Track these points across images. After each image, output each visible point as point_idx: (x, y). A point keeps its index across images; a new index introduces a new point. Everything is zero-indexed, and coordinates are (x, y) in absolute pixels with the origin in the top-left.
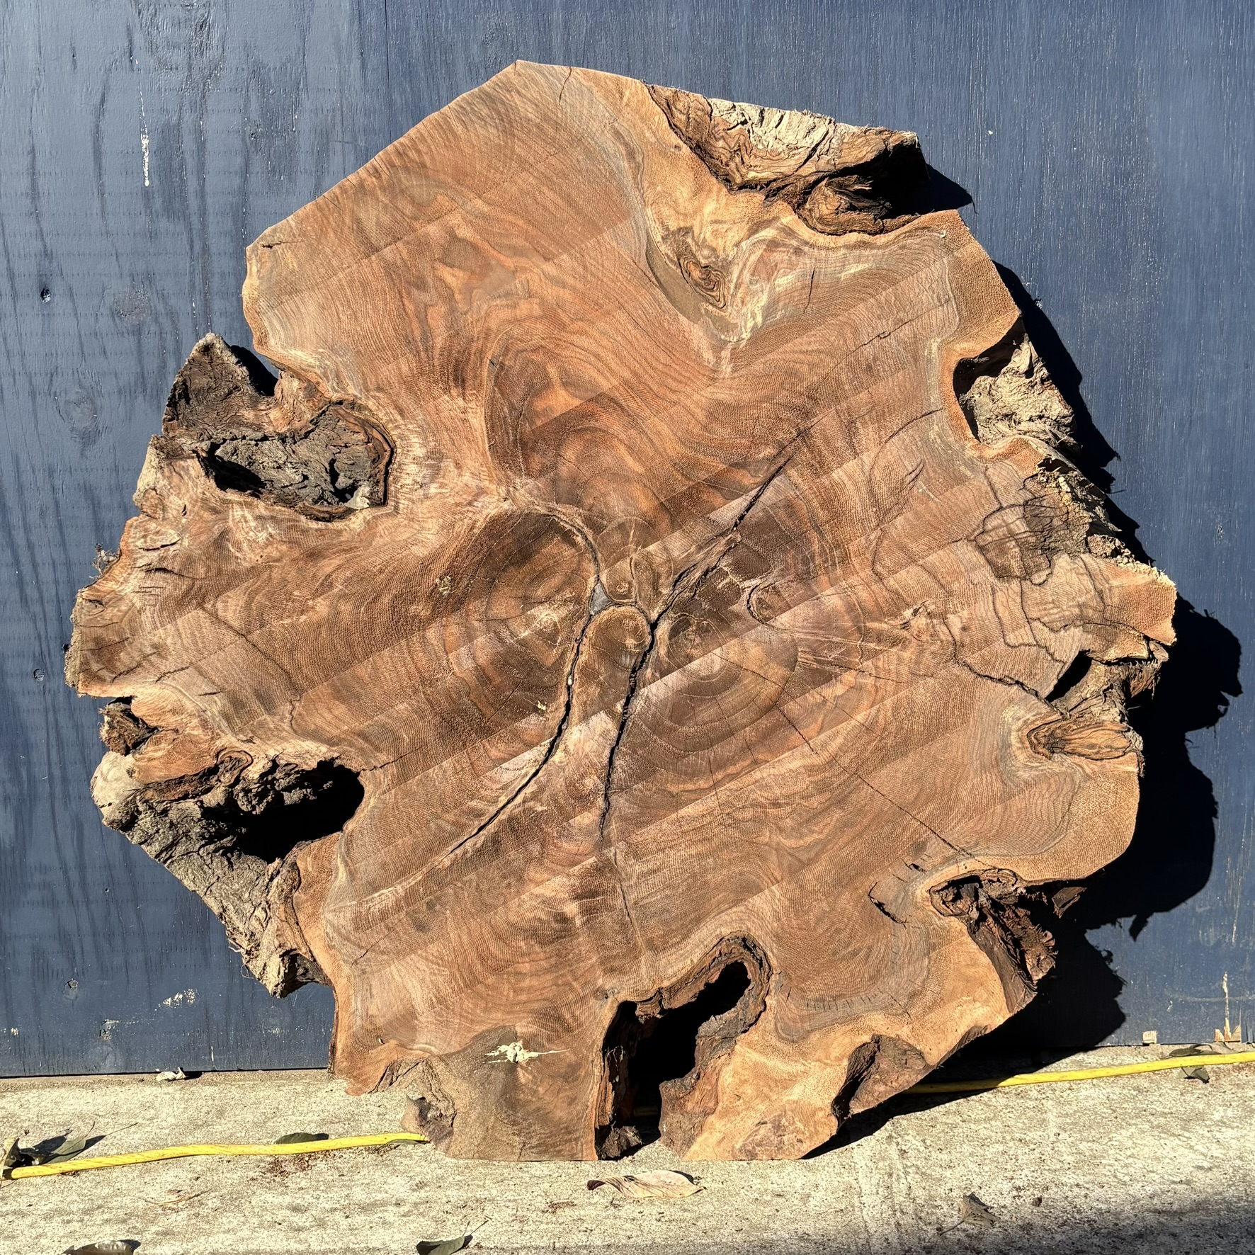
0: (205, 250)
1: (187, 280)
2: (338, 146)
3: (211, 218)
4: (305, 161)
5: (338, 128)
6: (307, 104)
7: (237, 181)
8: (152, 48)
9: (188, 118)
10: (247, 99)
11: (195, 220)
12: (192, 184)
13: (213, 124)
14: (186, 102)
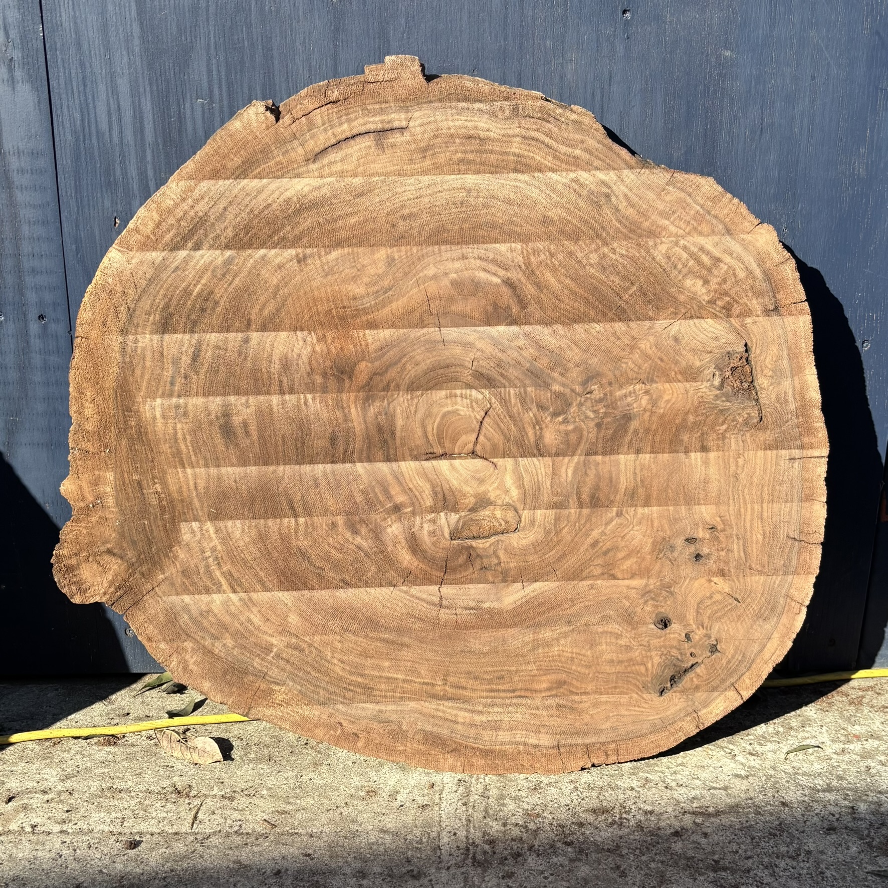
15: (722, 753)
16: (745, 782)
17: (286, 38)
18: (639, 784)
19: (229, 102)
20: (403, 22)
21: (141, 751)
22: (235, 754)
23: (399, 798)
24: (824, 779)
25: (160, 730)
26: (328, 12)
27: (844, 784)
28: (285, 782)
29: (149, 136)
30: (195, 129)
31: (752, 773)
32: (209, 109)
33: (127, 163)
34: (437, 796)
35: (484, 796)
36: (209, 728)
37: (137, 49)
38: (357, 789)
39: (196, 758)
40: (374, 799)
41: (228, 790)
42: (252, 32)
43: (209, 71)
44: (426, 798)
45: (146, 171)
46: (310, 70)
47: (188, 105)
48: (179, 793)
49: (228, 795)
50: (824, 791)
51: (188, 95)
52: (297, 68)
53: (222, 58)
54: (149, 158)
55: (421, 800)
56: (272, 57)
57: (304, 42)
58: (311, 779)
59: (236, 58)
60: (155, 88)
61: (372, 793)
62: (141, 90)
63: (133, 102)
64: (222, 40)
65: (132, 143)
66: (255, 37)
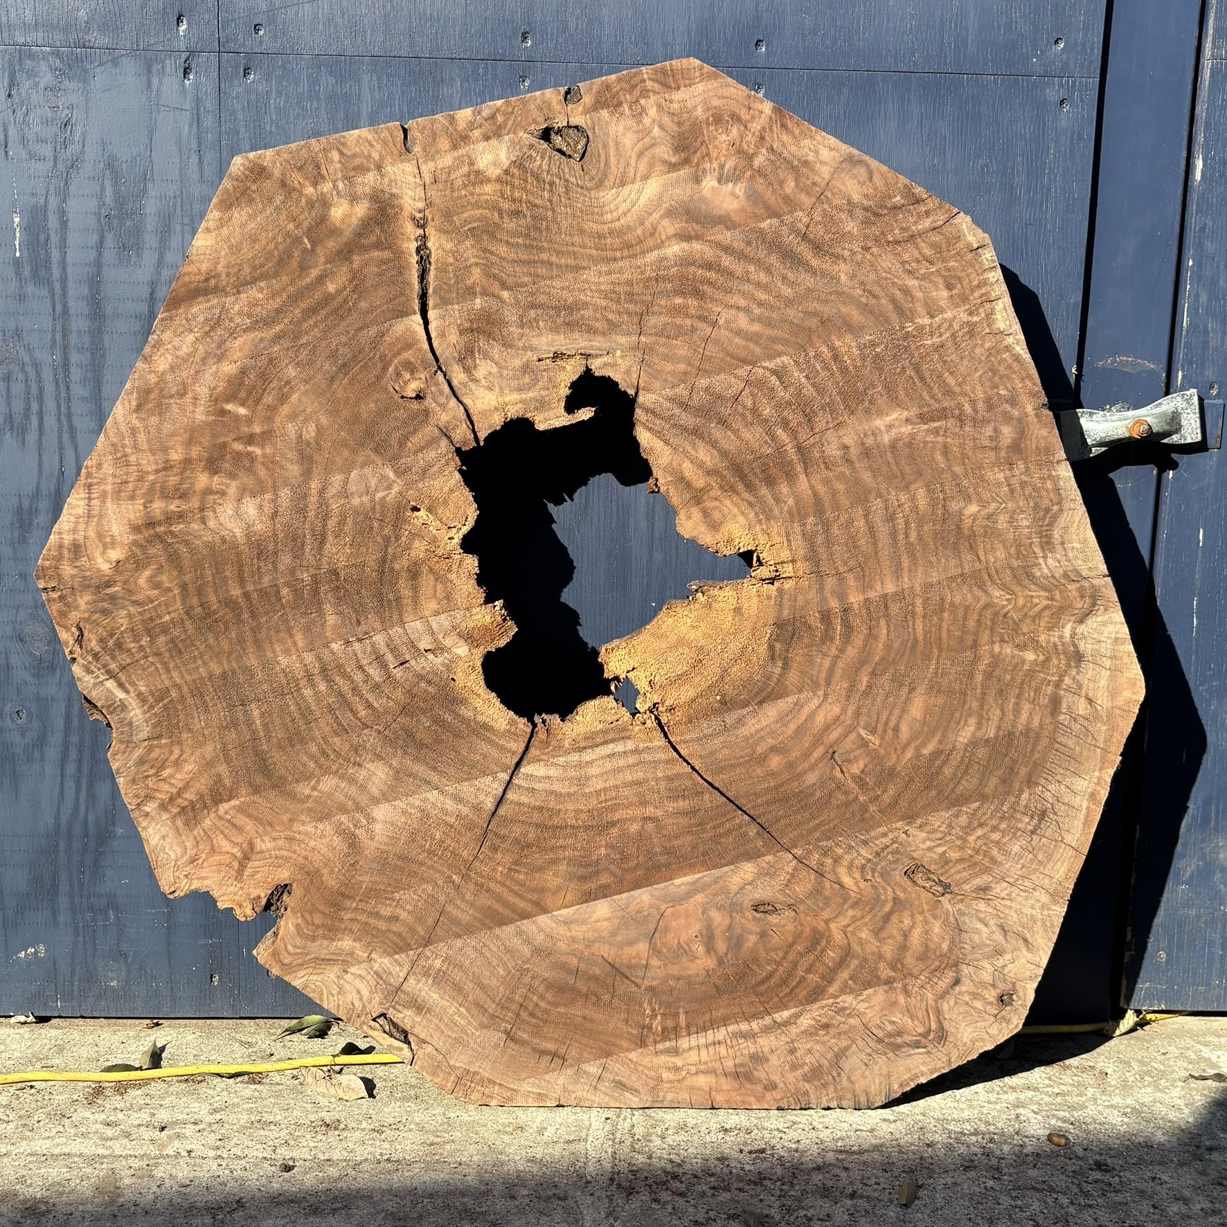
0: (65, 312)
1: (49, 336)
2: (178, 227)
3: (71, 286)
4: (150, 240)
5: (179, 211)
6: (153, 191)
7: (93, 255)
8: (24, 141)
9: (53, 202)
10: (103, 186)
11: (57, 287)
12: (55, 256)
13: (73, 206)
14: (52, 188)
21: (287, 1089)
22: (379, 1092)
23: (546, 1134)
24: (973, 1124)
28: (432, 1119)
34: (584, 1133)
35: (631, 1133)
39: (341, 1094)
40: (521, 1134)
41: (377, 1124)
44: (573, 1134)
48: (328, 1126)
49: (377, 1129)
61: (519, 1129)
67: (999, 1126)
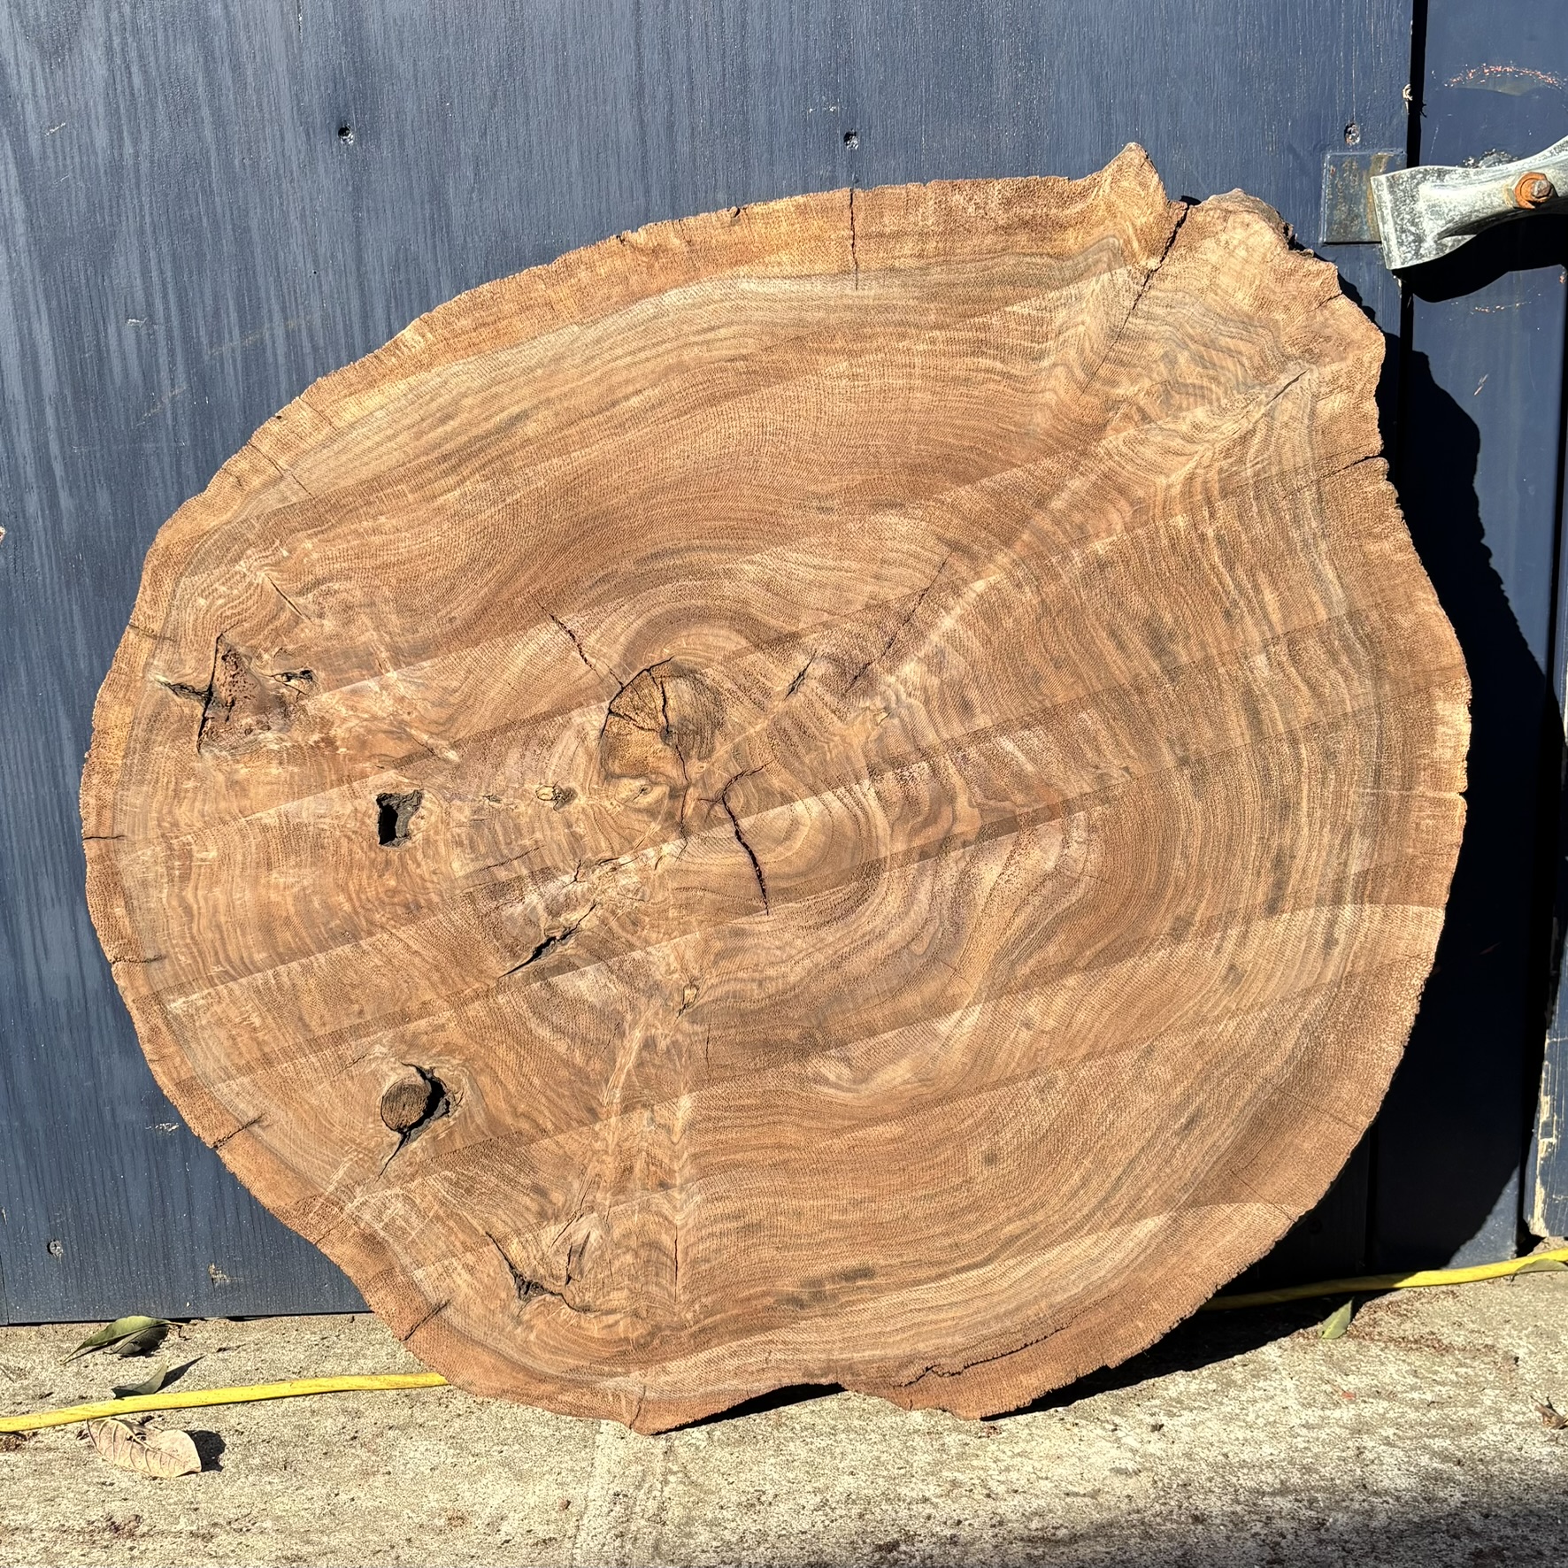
15: (1099, 1431)
16: (1132, 1481)
17: (272, 210)
18: (939, 1491)
19: (182, 322)
20: (470, 174)
21: (62, 1458)
22: (225, 1459)
23: (505, 1527)
24: (1278, 1472)
25: (98, 1419)
26: (341, 162)
27: (1314, 1479)
28: (306, 1506)
29: (49, 386)
30: (125, 369)
31: (1148, 1465)
32: (149, 335)
33: (14, 432)
34: (573, 1523)
35: (658, 1520)
36: (187, 1414)
37: (22, 241)
38: (432, 1516)
39: (156, 1469)
40: (459, 1532)
41: (205, 1522)
42: (213, 202)
43: (145, 272)
44: (552, 1527)
45: (47, 444)
46: (316, 262)
47: (112, 329)
48: (117, 1529)
49: (202, 1532)
50: (1273, 1494)
51: (112, 311)
52: (295, 259)
53: (165, 250)
54: (50, 420)
55: (542, 1532)
56: (250, 243)
57: (303, 216)
58: (353, 1500)
59: (189, 248)
60: (54, 303)
61: (458, 1520)
62: (32, 308)
63: (20, 330)
64: (163, 219)
65: (20, 397)
66: (219, 210)
67: (1325, 1472)
